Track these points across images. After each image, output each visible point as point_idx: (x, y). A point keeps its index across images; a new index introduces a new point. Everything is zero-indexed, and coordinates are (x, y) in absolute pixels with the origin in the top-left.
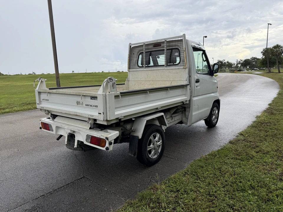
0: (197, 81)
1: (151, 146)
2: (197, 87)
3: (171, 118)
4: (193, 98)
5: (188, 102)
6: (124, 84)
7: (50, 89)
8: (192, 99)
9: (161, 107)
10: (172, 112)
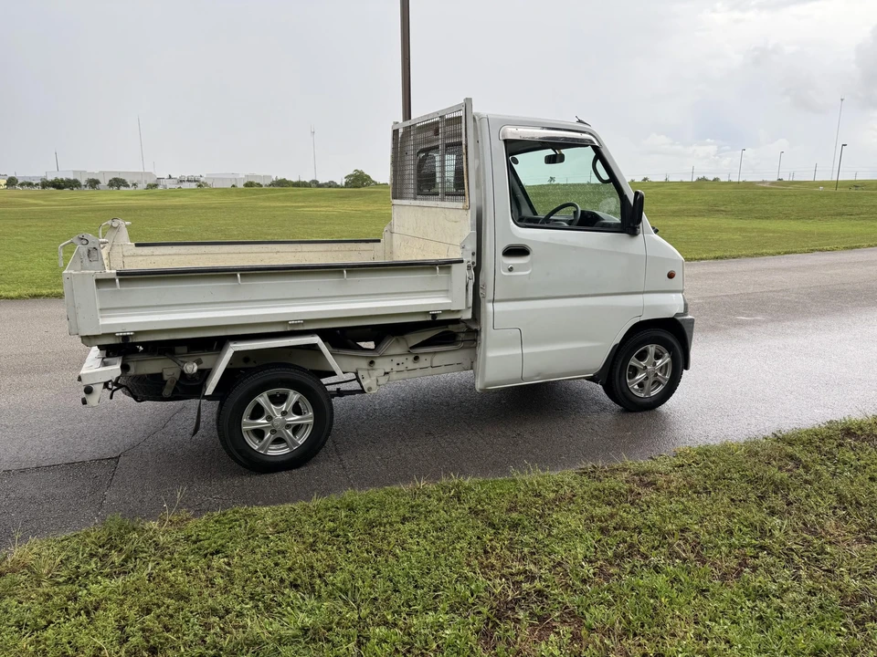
0: (517, 251)
1: (259, 421)
2: (511, 269)
3: (411, 358)
4: (490, 306)
5: (468, 315)
6: (379, 241)
7: (137, 245)
8: (485, 307)
9: (306, 321)
10: (415, 339)
